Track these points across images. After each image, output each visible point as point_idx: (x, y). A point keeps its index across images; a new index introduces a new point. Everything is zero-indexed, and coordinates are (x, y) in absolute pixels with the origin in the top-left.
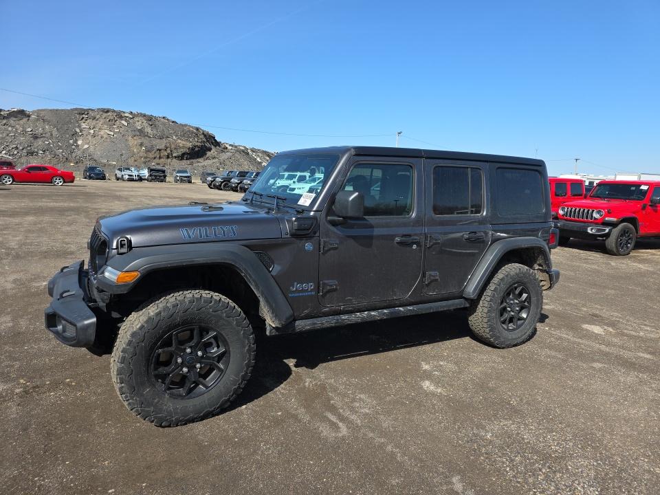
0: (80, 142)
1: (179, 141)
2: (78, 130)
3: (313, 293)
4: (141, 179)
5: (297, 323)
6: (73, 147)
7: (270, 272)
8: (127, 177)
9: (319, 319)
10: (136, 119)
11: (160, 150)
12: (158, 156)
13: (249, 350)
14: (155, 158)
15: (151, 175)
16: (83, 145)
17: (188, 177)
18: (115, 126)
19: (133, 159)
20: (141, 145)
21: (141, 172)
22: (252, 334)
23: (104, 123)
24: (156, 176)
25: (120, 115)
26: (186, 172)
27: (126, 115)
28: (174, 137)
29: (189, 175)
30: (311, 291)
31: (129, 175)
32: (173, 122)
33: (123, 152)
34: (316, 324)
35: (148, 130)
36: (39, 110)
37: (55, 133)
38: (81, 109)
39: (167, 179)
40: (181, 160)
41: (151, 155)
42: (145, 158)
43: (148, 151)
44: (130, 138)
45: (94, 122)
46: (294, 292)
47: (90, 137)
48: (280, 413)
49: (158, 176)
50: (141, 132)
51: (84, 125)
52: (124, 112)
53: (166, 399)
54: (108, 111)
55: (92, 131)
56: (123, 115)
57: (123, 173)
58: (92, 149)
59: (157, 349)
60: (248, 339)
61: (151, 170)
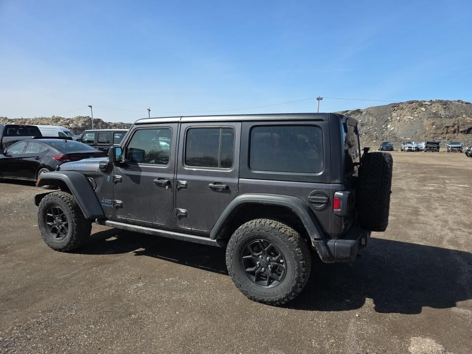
0: (389, 126)
1: (468, 118)
2: (389, 118)
4: (418, 150)
6: (384, 130)
7: (94, 190)
8: (407, 148)
10: (433, 105)
11: (448, 127)
12: (446, 132)
14: (442, 134)
15: (426, 147)
16: (390, 128)
17: (460, 147)
18: (415, 113)
19: (424, 135)
20: (433, 124)
21: (420, 144)
23: (408, 111)
24: (431, 147)
25: (421, 104)
26: (459, 143)
27: (426, 103)
28: (464, 116)
29: (460, 146)
31: (409, 147)
32: (467, 103)
33: (418, 130)
35: (442, 112)
36: (368, 108)
37: (375, 121)
38: (394, 104)
39: (441, 150)
40: (467, 133)
41: (439, 132)
42: (435, 134)
43: (437, 128)
44: (425, 120)
45: (402, 111)
47: (396, 122)
49: (433, 147)
50: (436, 115)
51: (394, 114)
52: (425, 101)
54: (412, 102)
55: (398, 118)
56: (424, 103)
57: (405, 146)
58: (396, 130)
61: (428, 143)
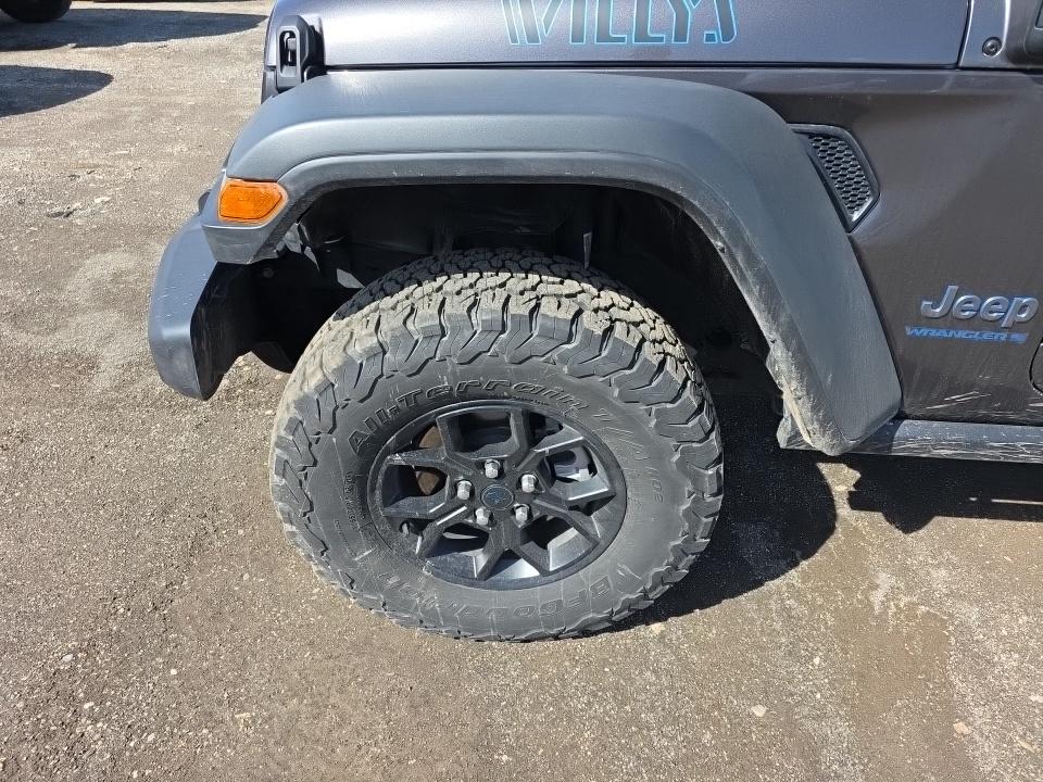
3: (1020, 338)
5: (906, 428)
7: (848, 226)
9: (1004, 430)
13: (693, 514)
22: (718, 461)
30: (1016, 326)
34: (982, 445)
46: (931, 321)
48: (759, 711)
53: (421, 580)
59: (389, 452)
60: (696, 479)
